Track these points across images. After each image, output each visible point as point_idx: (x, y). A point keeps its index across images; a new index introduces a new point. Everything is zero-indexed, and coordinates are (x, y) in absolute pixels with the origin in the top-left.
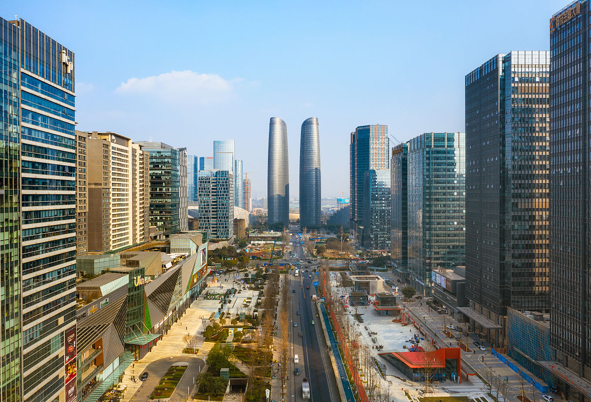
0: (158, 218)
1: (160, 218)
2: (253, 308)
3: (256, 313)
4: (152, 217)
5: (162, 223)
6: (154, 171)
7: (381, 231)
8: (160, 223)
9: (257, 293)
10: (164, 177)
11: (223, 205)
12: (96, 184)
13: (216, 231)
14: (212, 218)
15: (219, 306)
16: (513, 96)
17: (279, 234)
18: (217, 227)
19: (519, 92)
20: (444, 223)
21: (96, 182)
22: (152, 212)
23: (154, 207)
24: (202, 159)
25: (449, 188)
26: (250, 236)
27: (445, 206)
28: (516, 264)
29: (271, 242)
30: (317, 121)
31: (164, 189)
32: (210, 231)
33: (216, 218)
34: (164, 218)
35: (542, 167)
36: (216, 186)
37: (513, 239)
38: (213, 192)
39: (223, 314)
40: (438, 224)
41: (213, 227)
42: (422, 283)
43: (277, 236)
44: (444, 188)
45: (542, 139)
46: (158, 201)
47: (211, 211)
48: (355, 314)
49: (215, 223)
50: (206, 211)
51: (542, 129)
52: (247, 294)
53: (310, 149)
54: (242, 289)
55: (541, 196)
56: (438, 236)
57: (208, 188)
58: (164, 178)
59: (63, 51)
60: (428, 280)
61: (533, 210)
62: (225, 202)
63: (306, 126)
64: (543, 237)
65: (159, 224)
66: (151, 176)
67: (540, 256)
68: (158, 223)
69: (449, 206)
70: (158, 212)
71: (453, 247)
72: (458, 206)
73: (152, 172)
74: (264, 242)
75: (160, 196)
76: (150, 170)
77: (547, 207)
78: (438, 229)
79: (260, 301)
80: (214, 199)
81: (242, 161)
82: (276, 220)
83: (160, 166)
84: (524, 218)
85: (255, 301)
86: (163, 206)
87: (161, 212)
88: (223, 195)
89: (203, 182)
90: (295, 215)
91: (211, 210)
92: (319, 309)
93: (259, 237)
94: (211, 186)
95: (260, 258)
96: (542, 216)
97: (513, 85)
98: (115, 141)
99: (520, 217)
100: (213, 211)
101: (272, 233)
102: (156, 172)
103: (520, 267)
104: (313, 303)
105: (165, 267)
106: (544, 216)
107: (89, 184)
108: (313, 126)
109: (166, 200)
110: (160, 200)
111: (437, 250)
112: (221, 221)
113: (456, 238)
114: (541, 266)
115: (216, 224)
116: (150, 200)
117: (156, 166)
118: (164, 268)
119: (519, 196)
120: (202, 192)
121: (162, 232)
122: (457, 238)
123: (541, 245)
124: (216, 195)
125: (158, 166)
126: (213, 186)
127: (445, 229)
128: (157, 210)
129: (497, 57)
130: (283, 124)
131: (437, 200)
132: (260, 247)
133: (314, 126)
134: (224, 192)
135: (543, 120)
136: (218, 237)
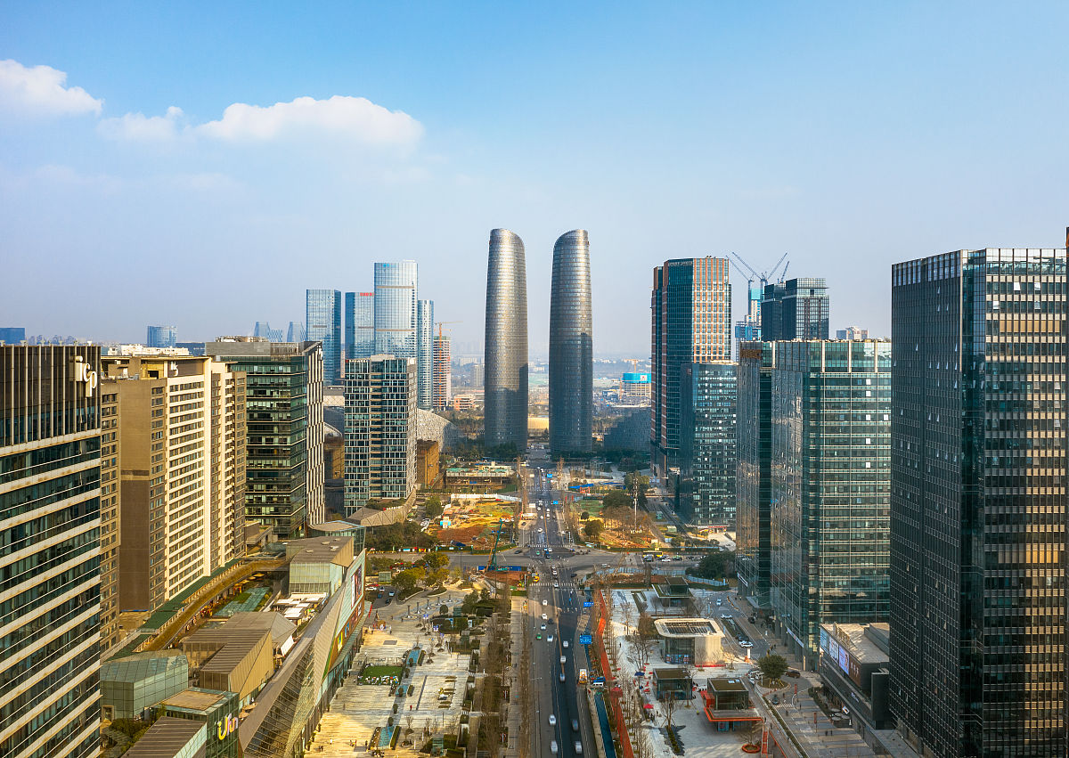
0: (264, 499)
1: (268, 499)
2: (460, 712)
3: (465, 726)
4: (251, 497)
5: (272, 509)
6: (256, 403)
7: (714, 487)
8: (268, 508)
9: (465, 661)
10: (276, 414)
11: (394, 429)
12: (136, 473)
13: (380, 482)
14: (374, 455)
15: (390, 703)
16: (988, 339)
17: (507, 471)
18: (382, 475)
19: (1002, 330)
20: (846, 525)
21: (138, 469)
22: (251, 487)
23: (255, 476)
24: (350, 296)
25: (855, 453)
26: (448, 475)
27: (846, 489)
28: (992, 675)
29: (491, 496)
30: (586, 238)
31: (276, 440)
32: (368, 483)
33: (381, 455)
34: (275, 499)
35: (1046, 481)
36: (380, 390)
37: (988, 624)
38: (373, 403)
39: (399, 729)
40: (833, 525)
41: (373, 475)
42: (799, 642)
43: (503, 475)
44: (845, 453)
45: (1046, 425)
46: (263, 463)
47: (370, 443)
48: (667, 727)
49: (379, 465)
50: (361, 443)
51: (1046, 406)
52: (445, 664)
53: (570, 295)
54: (435, 650)
55: (1045, 538)
56: (832, 550)
57: (365, 397)
58: (277, 417)
59: (77, 358)
60: (811, 638)
61: (1024, 566)
62: (399, 422)
63: (564, 246)
64: (1047, 620)
65: (266, 510)
66: (250, 412)
67: (1040, 659)
68: (263, 508)
69: (854, 489)
70: (264, 487)
71: (863, 571)
72: (872, 489)
73: (252, 404)
74: (479, 496)
75: (268, 453)
76: (248, 400)
77: (1055, 561)
78: (832, 537)
79: (472, 685)
80: (377, 417)
81: (431, 303)
82: (500, 437)
83: (268, 393)
84: (1010, 583)
85: (464, 686)
86: (274, 474)
87: (269, 487)
88: (395, 409)
89: (355, 384)
90: (539, 422)
91: (371, 439)
92: (594, 708)
93: (467, 478)
94: (371, 390)
95: (470, 549)
96: (1044, 579)
97: (988, 317)
98: (177, 372)
99: (1001, 580)
100: (373, 442)
101: (493, 469)
102: (260, 404)
103: (1000, 682)
104: (579, 689)
105: (280, 653)
106: (1049, 579)
107: (123, 472)
108: (578, 247)
109: (280, 462)
110: (268, 462)
111: (831, 578)
112: (390, 462)
113: (867, 554)
114: (1043, 678)
115: (381, 469)
116: (245, 463)
117: (260, 392)
118: (278, 656)
119: (1002, 539)
120: (352, 403)
121: (270, 528)
122: (871, 554)
123: (1043, 637)
124: (381, 410)
125: (265, 392)
126: (374, 390)
127: (847, 536)
128: (261, 483)
129: (957, 254)
130: (517, 242)
131: (831, 477)
132: (471, 511)
133: (581, 248)
134: (398, 403)
135: (1047, 387)
136: (383, 495)
